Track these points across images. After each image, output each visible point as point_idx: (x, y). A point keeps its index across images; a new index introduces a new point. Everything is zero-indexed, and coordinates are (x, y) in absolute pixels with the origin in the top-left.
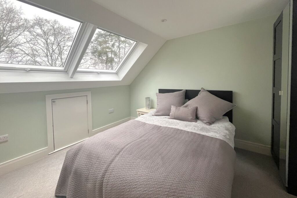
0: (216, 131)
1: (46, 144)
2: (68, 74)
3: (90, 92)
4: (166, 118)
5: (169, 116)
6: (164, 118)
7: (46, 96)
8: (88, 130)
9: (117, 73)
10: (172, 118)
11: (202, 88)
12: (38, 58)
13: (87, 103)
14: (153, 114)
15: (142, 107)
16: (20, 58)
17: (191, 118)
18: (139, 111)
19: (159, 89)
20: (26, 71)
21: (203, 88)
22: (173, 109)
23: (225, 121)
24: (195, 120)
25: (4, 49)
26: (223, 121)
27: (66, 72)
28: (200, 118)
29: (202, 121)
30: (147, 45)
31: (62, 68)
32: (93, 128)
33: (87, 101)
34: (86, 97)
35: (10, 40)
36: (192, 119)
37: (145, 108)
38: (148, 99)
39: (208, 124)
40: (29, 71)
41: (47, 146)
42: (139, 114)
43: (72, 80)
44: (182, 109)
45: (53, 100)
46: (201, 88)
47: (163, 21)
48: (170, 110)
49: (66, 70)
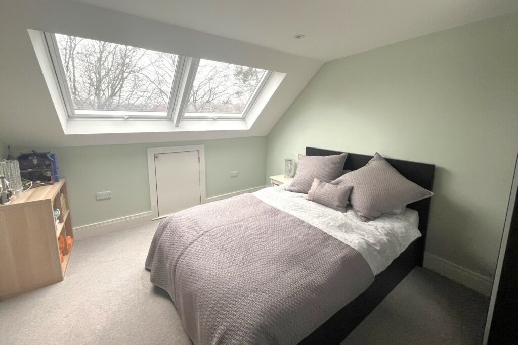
0: (363, 234)
1: (149, 208)
2: (173, 121)
3: (203, 146)
4: (302, 197)
5: (307, 194)
6: (298, 197)
7: (148, 149)
8: (201, 197)
9: (244, 119)
10: (310, 199)
11: (377, 153)
12: (165, 86)
13: (199, 161)
14: (287, 188)
15: (279, 174)
16: (144, 87)
17: (338, 203)
18: (273, 180)
19: (307, 148)
20: (124, 118)
21: (379, 153)
22: (315, 183)
23: (401, 219)
24: (345, 208)
25: (128, 76)
26: (398, 218)
27: (170, 118)
28: (354, 206)
29: (356, 212)
30: (286, 74)
31: (165, 114)
32: (207, 196)
33: (199, 158)
34: (197, 153)
35: (134, 62)
36: (338, 206)
37: (284, 175)
38: (289, 161)
39: (363, 218)
40: (128, 118)
41: (151, 210)
42: (274, 184)
43: (178, 130)
44: (328, 187)
45: (156, 155)
46: (375, 153)
47: (298, 37)
48: (310, 185)
49: (170, 117)
